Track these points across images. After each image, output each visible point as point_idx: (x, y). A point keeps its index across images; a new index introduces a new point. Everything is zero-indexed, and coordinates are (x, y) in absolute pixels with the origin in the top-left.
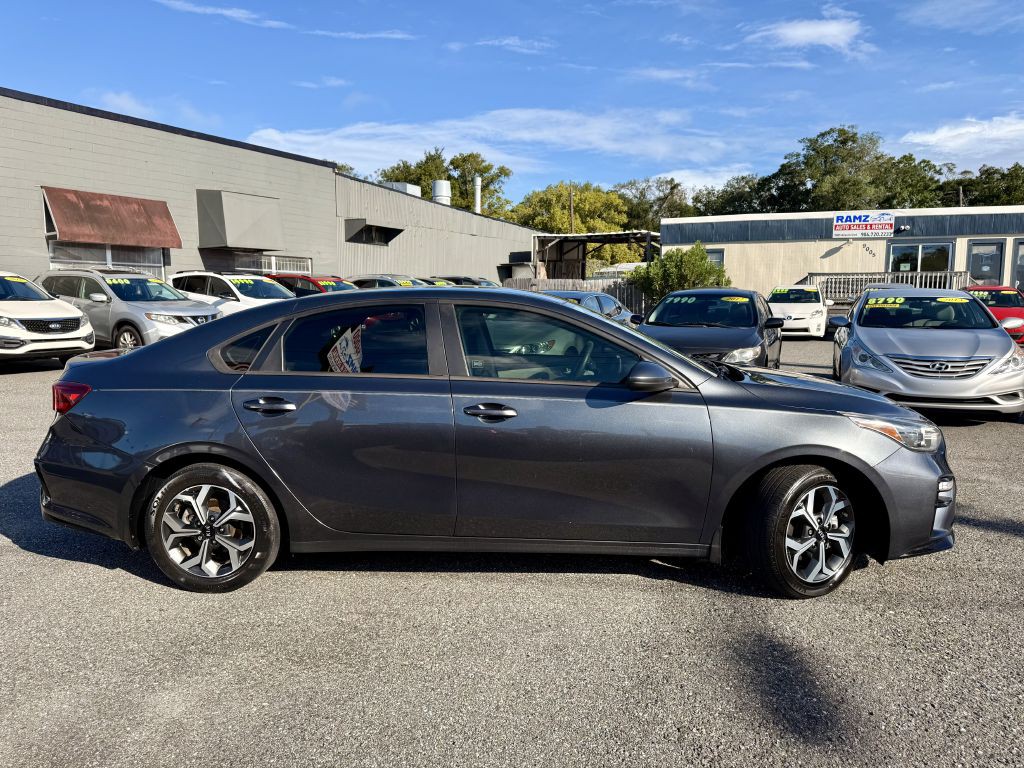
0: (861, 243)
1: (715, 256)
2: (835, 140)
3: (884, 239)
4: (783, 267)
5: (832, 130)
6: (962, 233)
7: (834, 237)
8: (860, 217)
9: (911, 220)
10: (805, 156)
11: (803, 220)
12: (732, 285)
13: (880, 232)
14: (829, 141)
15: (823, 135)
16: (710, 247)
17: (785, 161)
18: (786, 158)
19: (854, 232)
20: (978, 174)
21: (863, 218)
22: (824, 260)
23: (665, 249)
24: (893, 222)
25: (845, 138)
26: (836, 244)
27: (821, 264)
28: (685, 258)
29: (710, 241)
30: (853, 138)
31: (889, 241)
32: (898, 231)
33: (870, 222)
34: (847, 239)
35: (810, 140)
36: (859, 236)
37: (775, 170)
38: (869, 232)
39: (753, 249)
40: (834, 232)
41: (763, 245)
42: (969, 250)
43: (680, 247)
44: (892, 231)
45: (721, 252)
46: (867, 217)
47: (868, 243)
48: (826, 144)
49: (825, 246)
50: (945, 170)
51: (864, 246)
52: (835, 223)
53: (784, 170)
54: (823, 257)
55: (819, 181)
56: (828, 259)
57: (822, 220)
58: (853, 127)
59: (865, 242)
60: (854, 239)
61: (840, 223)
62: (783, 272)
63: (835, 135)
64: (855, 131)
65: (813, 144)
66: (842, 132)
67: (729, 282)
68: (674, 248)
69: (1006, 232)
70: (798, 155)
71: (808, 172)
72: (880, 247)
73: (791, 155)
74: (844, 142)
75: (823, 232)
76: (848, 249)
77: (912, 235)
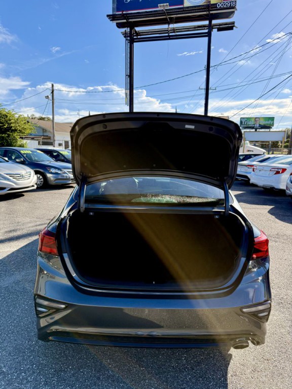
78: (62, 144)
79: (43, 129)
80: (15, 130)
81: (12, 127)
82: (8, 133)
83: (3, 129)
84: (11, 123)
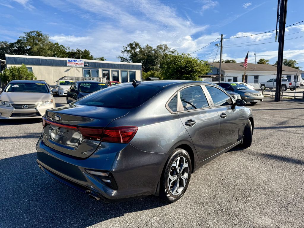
0: (75, 68)
1: (30, 69)
2: (36, 35)
3: (81, 67)
4: (53, 74)
5: (34, 31)
6: (100, 68)
7: (68, 66)
8: (74, 61)
9: (88, 63)
10: (26, 38)
11: (58, 60)
12: (37, 79)
13: (80, 65)
14: (34, 34)
15: (31, 32)
16: (27, 66)
17: (20, 39)
18: (20, 38)
19: (74, 65)
20: (76, 51)
21: (75, 61)
22: (66, 73)
23: (9, 66)
24: (83, 63)
25: (39, 35)
26: (69, 68)
27: (65, 74)
28: (21, 69)
29: (27, 64)
30: (42, 35)
31: (83, 68)
32: (85, 66)
33: (78, 62)
34: (72, 67)
35: (27, 33)
36: (75, 66)
37: (16, 41)
38: (78, 65)
39: (42, 68)
40: (68, 65)
41: (46, 67)
42: (102, 72)
43: (15, 65)
44: (83, 65)
45: (31, 68)
46: (76, 61)
47: (77, 68)
48: (33, 35)
49: (65, 68)
50: (67, 48)
51: (76, 69)
52: (68, 62)
53: (19, 41)
54: (65, 72)
55: (32, 47)
56: (66, 72)
57: (64, 60)
58: (41, 31)
59: (76, 68)
60: (74, 67)
61: (69, 62)
62: (53, 76)
63: (35, 33)
64: (42, 33)
65: (28, 34)
66: (37, 32)
67: (36, 78)
68: (13, 66)
69: (109, 68)
70: (24, 37)
71: (28, 43)
72: (81, 70)
73: (22, 37)
74: (39, 36)
75: (64, 64)
76: (72, 70)
77: (89, 67)
78: (231, 80)
79: (218, 69)
80: (196, 71)
81: (194, 69)
82: (191, 74)
83: (188, 71)
84: (194, 67)
